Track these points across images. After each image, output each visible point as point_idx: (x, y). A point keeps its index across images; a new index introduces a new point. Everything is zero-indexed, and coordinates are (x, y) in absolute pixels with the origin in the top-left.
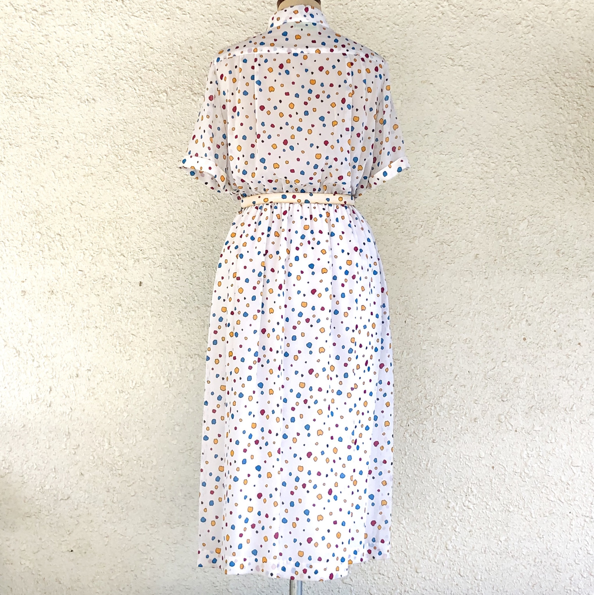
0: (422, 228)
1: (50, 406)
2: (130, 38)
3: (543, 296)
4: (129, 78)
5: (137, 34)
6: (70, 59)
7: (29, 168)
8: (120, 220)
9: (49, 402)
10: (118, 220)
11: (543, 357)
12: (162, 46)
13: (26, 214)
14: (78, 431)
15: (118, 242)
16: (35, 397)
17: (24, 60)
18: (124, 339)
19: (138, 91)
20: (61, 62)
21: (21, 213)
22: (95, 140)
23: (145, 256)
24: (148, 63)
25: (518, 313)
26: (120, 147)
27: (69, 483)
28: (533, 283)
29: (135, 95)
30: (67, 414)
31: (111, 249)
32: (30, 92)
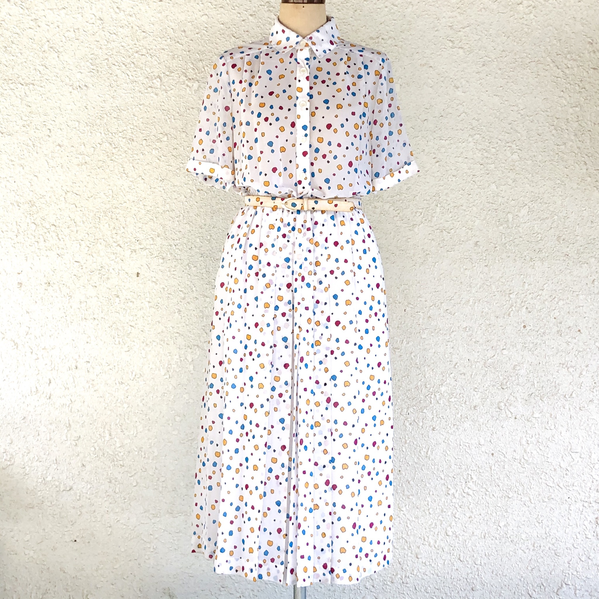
0: (422, 216)
1: (50, 398)
2: (122, 22)
3: (543, 283)
4: (121, 64)
5: (129, 17)
6: (61, 44)
7: (22, 157)
8: (115, 210)
9: (49, 395)
10: (113, 210)
11: (542, 344)
12: (155, 29)
13: (20, 205)
14: (79, 423)
15: (114, 232)
16: (34, 389)
17: (14, 46)
18: (122, 330)
19: (131, 77)
20: (51, 48)
21: (15, 204)
22: (88, 128)
23: (142, 247)
24: (140, 48)
25: (518, 300)
26: (114, 134)
27: (71, 474)
28: (533, 270)
29: (128, 81)
30: (67, 405)
31: (107, 239)
32: (20, 79)
